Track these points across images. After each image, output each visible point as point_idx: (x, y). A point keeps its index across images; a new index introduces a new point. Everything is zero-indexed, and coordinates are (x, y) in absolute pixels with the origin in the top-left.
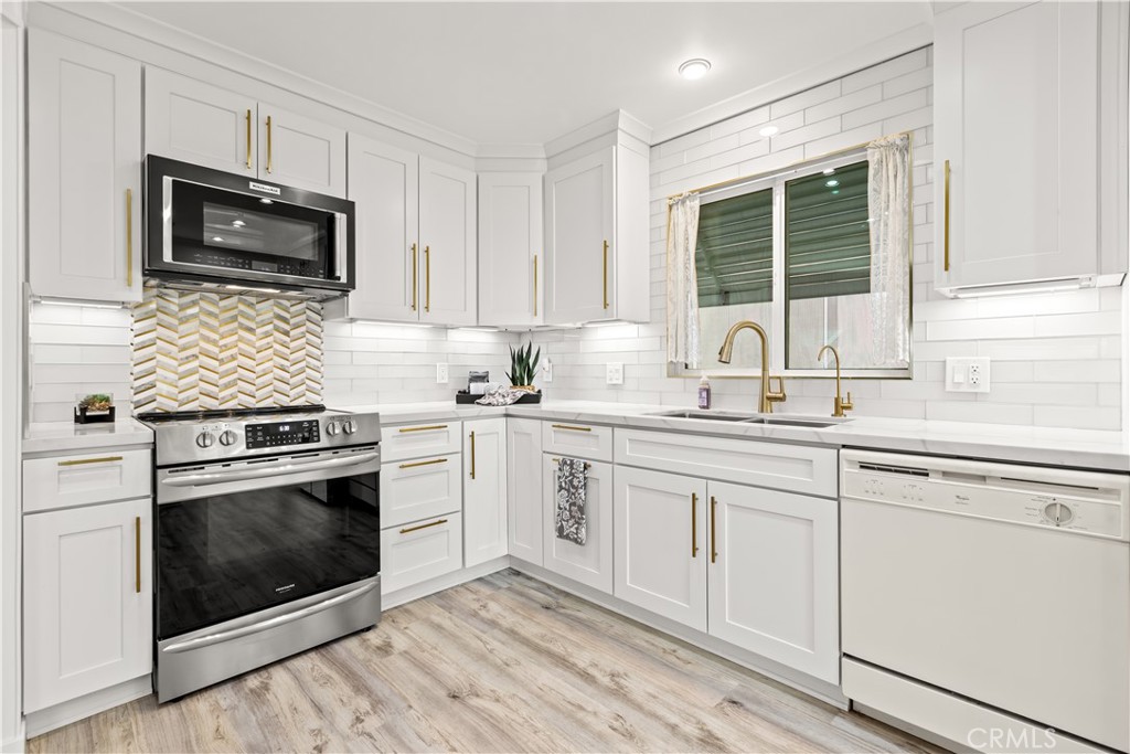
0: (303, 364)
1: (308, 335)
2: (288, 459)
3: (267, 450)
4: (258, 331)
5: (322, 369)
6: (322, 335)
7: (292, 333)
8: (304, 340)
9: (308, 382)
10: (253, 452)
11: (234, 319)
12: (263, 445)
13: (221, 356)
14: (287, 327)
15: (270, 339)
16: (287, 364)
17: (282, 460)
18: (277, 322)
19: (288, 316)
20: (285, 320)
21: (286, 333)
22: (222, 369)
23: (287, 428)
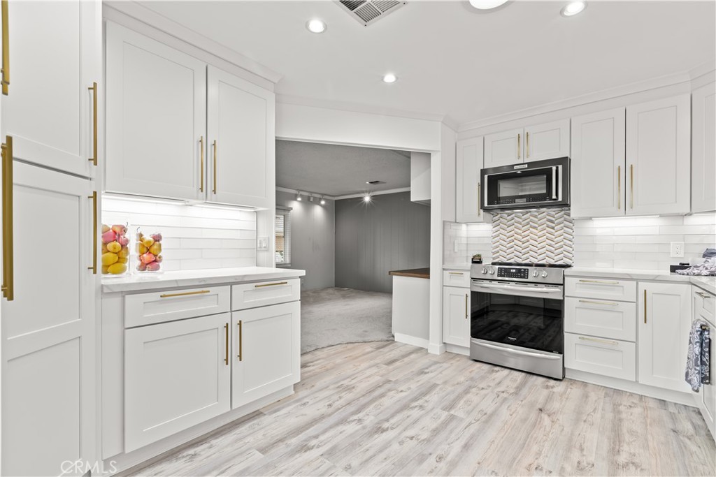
0: (562, 243)
1: (565, 228)
2: (514, 284)
3: (507, 279)
4: (539, 228)
5: (573, 246)
6: (573, 228)
7: (556, 228)
8: (563, 231)
9: (564, 252)
10: (500, 278)
11: (528, 224)
12: (504, 276)
13: (523, 240)
14: (553, 225)
15: (545, 231)
16: (553, 243)
17: (511, 283)
18: (548, 223)
19: (553, 219)
20: (552, 222)
21: (553, 228)
22: (523, 245)
23: (514, 271)
